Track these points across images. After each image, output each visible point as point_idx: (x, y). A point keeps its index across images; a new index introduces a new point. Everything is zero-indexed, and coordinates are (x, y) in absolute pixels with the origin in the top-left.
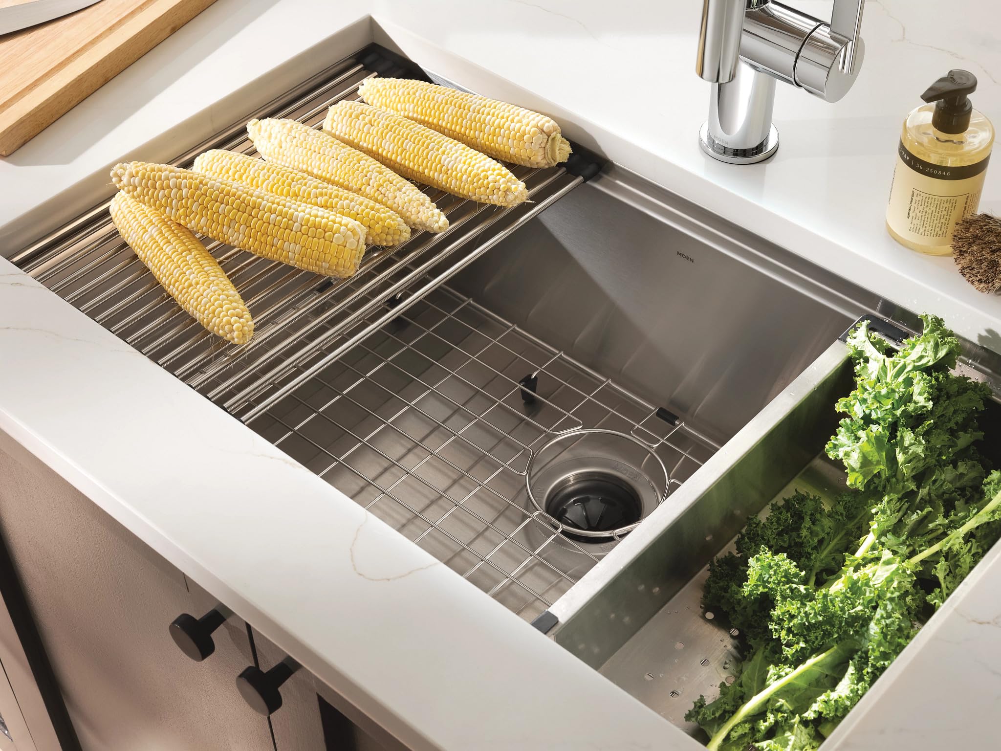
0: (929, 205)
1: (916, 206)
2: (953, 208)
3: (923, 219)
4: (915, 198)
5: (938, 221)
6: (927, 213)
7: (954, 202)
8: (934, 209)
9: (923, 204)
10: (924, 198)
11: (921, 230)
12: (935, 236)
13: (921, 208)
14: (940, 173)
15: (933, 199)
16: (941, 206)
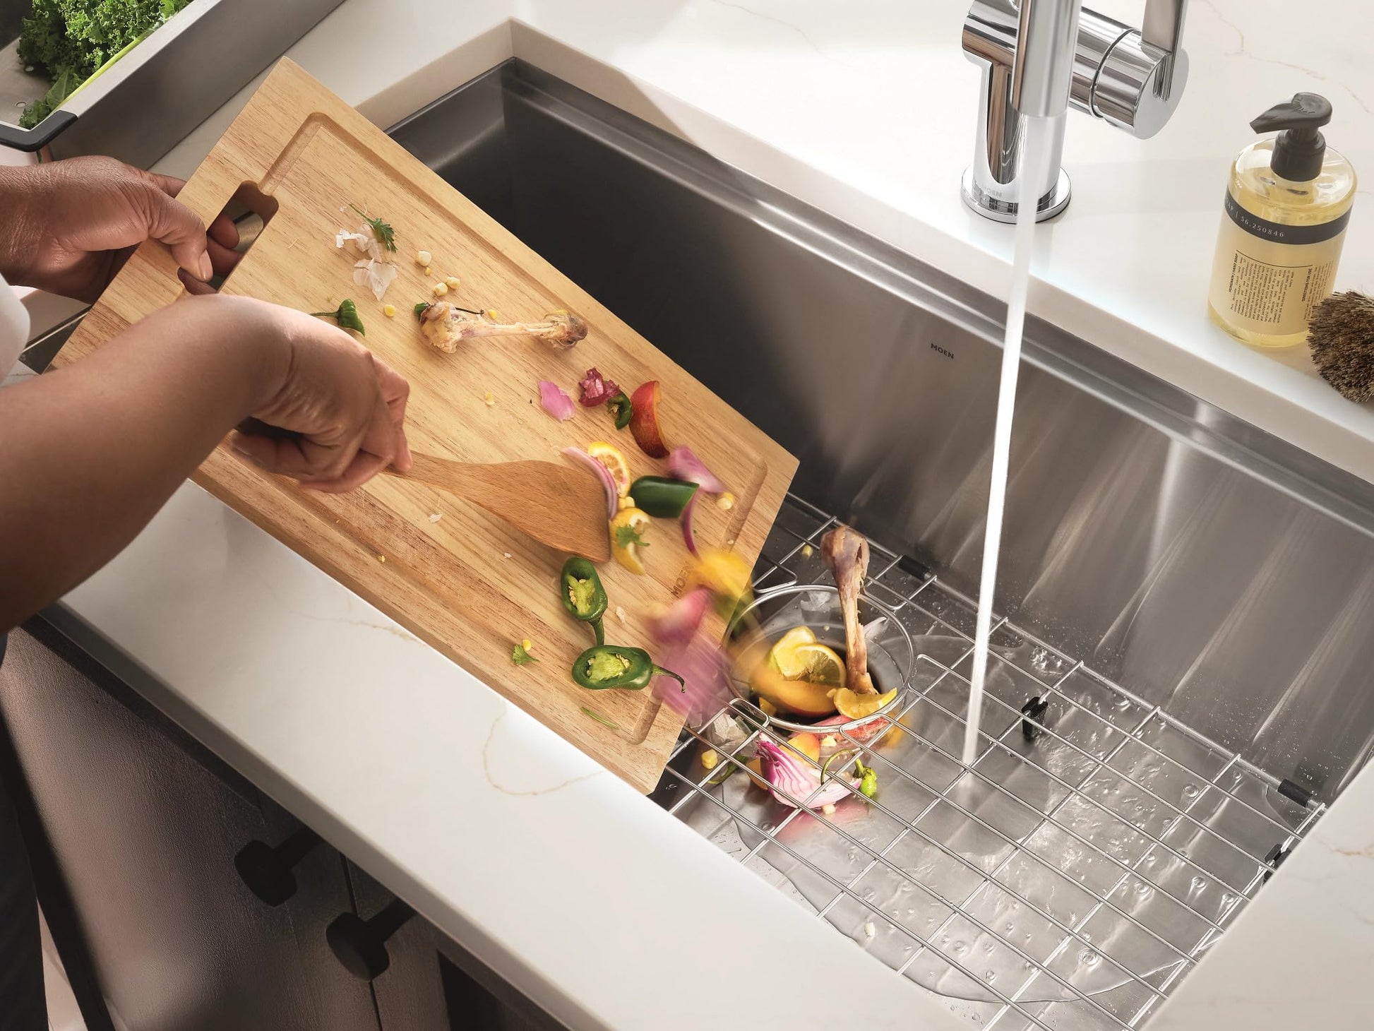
0: (1256, 276)
1: (1240, 275)
2: (1288, 284)
3: (1248, 295)
4: (1238, 264)
5: (1268, 299)
6: (1253, 288)
7: (1290, 275)
8: (1263, 282)
9: (1248, 274)
10: (1250, 266)
11: (1245, 309)
12: (1264, 319)
13: (1245, 278)
14: (1270, 232)
15: (1262, 268)
16: (1272, 279)
